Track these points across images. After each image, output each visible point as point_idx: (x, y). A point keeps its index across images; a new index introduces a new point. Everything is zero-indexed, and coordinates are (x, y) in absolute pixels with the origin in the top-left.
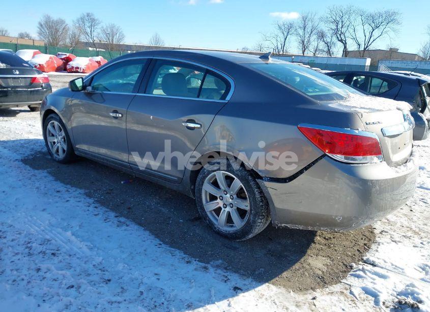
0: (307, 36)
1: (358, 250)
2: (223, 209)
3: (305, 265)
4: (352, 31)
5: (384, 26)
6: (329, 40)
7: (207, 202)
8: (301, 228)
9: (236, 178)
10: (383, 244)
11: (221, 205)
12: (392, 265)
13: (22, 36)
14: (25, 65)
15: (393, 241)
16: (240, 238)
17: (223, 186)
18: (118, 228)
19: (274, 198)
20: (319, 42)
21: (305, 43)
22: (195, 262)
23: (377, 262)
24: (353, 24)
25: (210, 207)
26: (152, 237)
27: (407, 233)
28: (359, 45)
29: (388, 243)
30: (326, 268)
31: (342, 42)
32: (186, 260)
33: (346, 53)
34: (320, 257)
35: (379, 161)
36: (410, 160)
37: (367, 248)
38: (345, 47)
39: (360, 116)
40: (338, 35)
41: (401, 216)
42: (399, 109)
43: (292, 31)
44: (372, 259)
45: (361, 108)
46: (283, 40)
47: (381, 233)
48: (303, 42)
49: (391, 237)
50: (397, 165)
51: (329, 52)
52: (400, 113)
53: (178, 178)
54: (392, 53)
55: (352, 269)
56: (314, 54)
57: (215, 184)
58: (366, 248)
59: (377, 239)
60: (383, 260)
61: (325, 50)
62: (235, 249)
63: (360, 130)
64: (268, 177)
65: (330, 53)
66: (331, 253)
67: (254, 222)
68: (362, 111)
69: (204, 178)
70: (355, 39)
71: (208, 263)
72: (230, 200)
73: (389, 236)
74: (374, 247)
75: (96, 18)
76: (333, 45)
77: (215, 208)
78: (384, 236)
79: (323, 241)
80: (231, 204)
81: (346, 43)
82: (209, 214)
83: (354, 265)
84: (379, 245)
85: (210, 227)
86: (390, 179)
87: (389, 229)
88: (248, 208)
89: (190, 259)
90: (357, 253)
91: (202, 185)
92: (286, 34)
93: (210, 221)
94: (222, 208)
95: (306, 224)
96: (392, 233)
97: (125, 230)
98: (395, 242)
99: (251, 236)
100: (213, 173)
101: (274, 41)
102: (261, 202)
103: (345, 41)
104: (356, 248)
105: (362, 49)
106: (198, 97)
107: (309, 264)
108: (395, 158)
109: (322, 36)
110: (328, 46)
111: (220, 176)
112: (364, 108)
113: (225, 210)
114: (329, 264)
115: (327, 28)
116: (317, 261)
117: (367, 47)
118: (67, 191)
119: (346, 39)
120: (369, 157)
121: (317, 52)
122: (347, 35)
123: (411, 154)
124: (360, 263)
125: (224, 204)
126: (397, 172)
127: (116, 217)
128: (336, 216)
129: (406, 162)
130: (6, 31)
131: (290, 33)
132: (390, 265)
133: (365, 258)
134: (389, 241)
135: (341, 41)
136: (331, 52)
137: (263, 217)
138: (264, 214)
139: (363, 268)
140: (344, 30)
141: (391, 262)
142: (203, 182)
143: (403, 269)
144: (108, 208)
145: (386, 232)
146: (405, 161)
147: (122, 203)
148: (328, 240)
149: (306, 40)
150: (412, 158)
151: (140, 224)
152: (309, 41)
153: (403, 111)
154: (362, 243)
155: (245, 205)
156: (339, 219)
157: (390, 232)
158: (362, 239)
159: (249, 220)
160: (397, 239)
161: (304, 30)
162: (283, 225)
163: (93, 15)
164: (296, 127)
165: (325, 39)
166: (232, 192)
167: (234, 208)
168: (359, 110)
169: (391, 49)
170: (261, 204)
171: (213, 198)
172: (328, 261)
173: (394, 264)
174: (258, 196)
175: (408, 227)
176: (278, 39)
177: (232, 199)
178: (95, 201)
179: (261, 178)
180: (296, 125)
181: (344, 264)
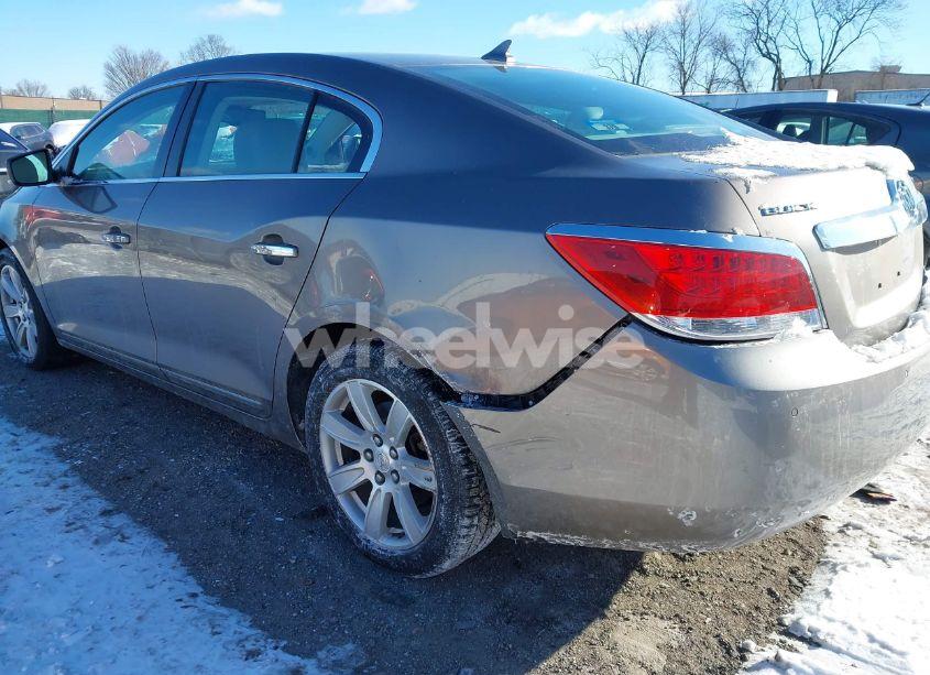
0: (690, 51)
1: (770, 592)
2: (376, 486)
3: (600, 650)
4: (791, 32)
5: (866, 17)
6: (740, 56)
7: (336, 466)
8: (582, 544)
9: (396, 399)
10: (844, 569)
11: (370, 475)
12: (872, 639)
13: (75, 95)
14: (6, 144)
15: (875, 556)
16: (420, 572)
17: (370, 422)
18: (96, 548)
19: (492, 455)
20: (717, 60)
21: (686, 66)
22: (271, 653)
23: (824, 630)
24: (793, 15)
25: (343, 480)
26: (181, 571)
27: (919, 530)
28: (809, 61)
29: (859, 566)
30: (663, 659)
31: (770, 59)
32: (249, 646)
33: (780, 82)
34: (651, 620)
35: (810, 328)
36: (917, 319)
37: (797, 582)
38: (778, 69)
39: (742, 190)
40: (761, 44)
41: (903, 474)
42: (873, 167)
43: (657, 40)
44: (807, 622)
45: (751, 166)
46: (636, 64)
47: (841, 531)
48: (681, 64)
49: (872, 544)
50: (876, 337)
51: (740, 83)
52: (879, 180)
53: (263, 400)
54: (886, 76)
55: (743, 659)
56: (708, 90)
57: (350, 416)
58: (795, 581)
59: (830, 551)
60: (844, 623)
61: (731, 78)
62: (406, 602)
63: (740, 232)
64: (474, 394)
65: (743, 85)
66: (688, 604)
67: (452, 527)
68: (748, 174)
69: (321, 399)
70: (800, 49)
71: (310, 654)
72: (391, 461)
73: (864, 542)
74: (818, 579)
75: (227, 45)
76: (750, 66)
77: (356, 483)
78: (851, 543)
79: (669, 565)
80: (395, 472)
81: (779, 60)
82: (341, 500)
83: (753, 645)
84: (835, 572)
85: (346, 535)
86: (847, 385)
87: (867, 516)
88: (432, 486)
89: (262, 643)
90: (766, 600)
91: (319, 418)
92: (641, 50)
93: (344, 518)
94: (373, 482)
95: (594, 532)
96: (876, 530)
97: (112, 554)
98: (883, 559)
99: (447, 565)
100: (341, 386)
101: (617, 67)
102: (466, 466)
103: (778, 56)
104: (763, 585)
105: (816, 71)
106: (295, 171)
107: (613, 648)
108: (865, 316)
109: (722, 48)
110: (738, 70)
111: (357, 391)
112: (758, 167)
113: (379, 490)
114: (675, 644)
115: (732, 29)
116: (641, 635)
117: (828, 65)
118: (14, 443)
119: (780, 50)
120: (776, 318)
121: (714, 86)
122: (780, 41)
123: (920, 303)
124: (774, 636)
125: (378, 472)
126: (871, 360)
127: (105, 513)
128: (678, 511)
129: (905, 326)
130: (44, 87)
131: (652, 46)
132: (864, 640)
133: (788, 619)
134: (865, 557)
135: (768, 55)
136: (746, 84)
137: (474, 511)
138: (476, 501)
139: (777, 658)
140: (772, 31)
141: (868, 630)
142: (319, 413)
143: (902, 654)
144: (96, 488)
145: (857, 528)
146: (901, 323)
147: (142, 472)
148: (683, 559)
149: (688, 60)
150: (921, 312)
151: (162, 534)
152: (694, 64)
153: (889, 172)
154: (782, 565)
155: (426, 477)
156: (689, 517)
157: (868, 528)
158: (785, 553)
159: (437, 521)
160: (888, 551)
161: (683, 36)
162: (530, 534)
163: (222, 40)
164: (540, 238)
165: (730, 55)
166: (392, 439)
167: (402, 483)
168: (737, 172)
169: (883, 68)
170: (465, 472)
171: (351, 456)
172: (675, 635)
173: (877, 637)
174: (454, 448)
175: (920, 509)
176: (626, 62)
177: (396, 458)
178: (74, 468)
179: (454, 397)
180: (541, 229)
181: (721, 643)
